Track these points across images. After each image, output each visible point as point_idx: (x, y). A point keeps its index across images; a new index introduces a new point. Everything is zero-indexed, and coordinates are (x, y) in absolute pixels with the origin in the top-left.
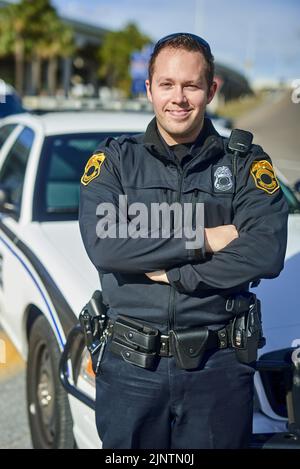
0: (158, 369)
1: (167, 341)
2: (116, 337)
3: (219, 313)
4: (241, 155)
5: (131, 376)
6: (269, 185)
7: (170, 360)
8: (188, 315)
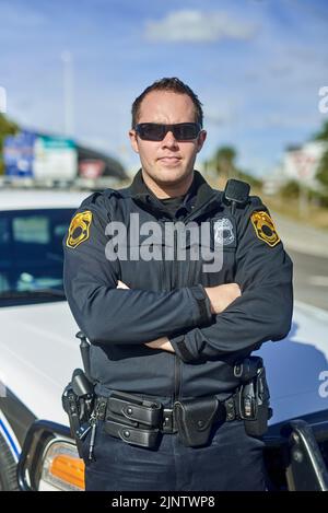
0: (161, 448)
1: (171, 416)
2: (109, 415)
3: (227, 380)
4: (239, 206)
5: (131, 460)
6: (271, 238)
7: (174, 437)
8: (196, 384)
